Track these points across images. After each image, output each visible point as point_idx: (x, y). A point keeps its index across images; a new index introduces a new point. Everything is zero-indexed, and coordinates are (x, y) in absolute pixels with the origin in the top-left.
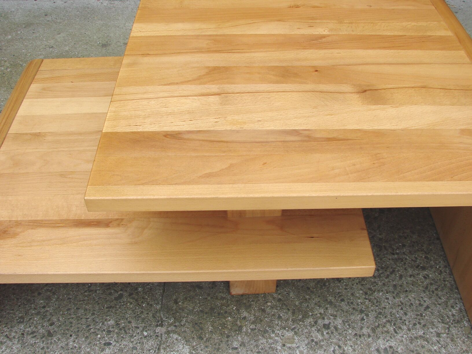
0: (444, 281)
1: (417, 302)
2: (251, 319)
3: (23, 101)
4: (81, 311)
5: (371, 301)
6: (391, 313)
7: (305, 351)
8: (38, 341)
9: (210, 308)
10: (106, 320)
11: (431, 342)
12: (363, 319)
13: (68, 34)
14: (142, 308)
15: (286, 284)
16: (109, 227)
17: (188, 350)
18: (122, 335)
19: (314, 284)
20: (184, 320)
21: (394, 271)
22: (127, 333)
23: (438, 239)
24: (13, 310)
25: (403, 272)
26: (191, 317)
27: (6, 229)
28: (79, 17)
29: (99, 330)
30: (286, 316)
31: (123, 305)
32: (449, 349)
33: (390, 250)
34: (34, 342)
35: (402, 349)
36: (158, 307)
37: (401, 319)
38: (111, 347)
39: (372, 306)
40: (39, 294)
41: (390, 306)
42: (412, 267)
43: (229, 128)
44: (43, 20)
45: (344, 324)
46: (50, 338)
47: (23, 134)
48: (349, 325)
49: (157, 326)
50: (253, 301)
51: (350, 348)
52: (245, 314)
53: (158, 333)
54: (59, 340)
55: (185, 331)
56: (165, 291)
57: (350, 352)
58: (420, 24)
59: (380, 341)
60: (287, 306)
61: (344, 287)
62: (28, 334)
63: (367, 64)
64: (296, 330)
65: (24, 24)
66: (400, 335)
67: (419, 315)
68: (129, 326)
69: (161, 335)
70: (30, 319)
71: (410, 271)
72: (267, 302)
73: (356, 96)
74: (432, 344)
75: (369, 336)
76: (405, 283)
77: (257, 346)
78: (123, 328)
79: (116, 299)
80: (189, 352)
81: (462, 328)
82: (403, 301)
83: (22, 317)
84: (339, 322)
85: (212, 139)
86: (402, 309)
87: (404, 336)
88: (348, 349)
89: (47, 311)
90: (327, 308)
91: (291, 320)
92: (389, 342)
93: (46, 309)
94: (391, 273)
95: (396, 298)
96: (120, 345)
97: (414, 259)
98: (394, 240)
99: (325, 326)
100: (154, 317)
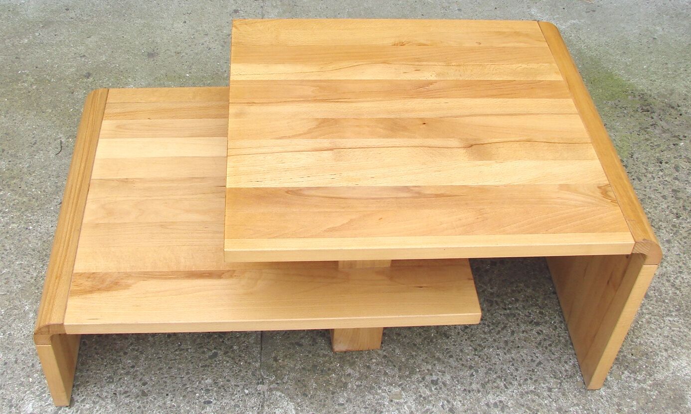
0: (559, 337)
1: (530, 358)
2: (356, 376)
3: (98, 141)
4: (174, 371)
5: (481, 357)
6: (501, 369)
7: (413, 406)
8: (133, 400)
9: (313, 366)
10: (202, 379)
11: (541, 397)
12: (472, 375)
13: (101, 38)
14: (239, 367)
16: (222, 278)
17: (293, 407)
18: (222, 394)
19: (420, 340)
20: (286, 377)
21: (505, 327)
22: (226, 392)
23: (555, 293)
24: (99, 370)
25: (515, 328)
26: (293, 375)
27: (117, 281)
28: (110, 13)
29: (196, 388)
30: (393, 373)
31: (219, 364)
32: (560, 403)
33: (502, 305)
34: (128, 401)
35: (512, 404)
36: (258, 365)
37: (511, 375)
38: (212, 405)
39: (481, 362)
40: (125, 353)
41: (500, 362)
42: (525, 323)
43: (345, 184)
44: (65, 17)
45: (453, 380)
46: (145, 398)
47: (109, 180)
48: (458, 381)
49: (258, 384)
50: (357, 358)
51: (459, 403)
52: (350, 371)
53: (260, 390)
54: (155, 399)
55: (288, 389)
56: (263, 349)
57: (459, 406)
58: (531, 67)
59: (490, 396)
60: (393, 362)
61: (453, 343)
62: (120, 394)
63: (475, 115)
64: (403, 386)
65: (41, 22)
66: (510, 390)
67: (530, 371)
68: (228, 384)
69: (264, 392)
70: (121, 378)
71: (523, 327)
72: (371, 359)
73: (463, 151)
74: (543, 398)
75: (479, 391)
76: (518, 339)
77: (364, 402)
78: (222, 386)
79: (210, 357)
80: (294, 409)
81: (574, 382)
82: (514, 357)
83: (110, 377)
84: (447, 378)
85: (331, 195)
86: (513, 365)
87: (515, 391)
88: (457, 404)
89: (137, 371)
90: (434, 365)
91: (397, 376)
92: (499, 397)
93: (135, 369)
94: (503, 329)
95: (507, 354)
96: (221, 403)
97: (527, 314)
98: (506, 294)
99: (433, 382)
100: (253, 375)
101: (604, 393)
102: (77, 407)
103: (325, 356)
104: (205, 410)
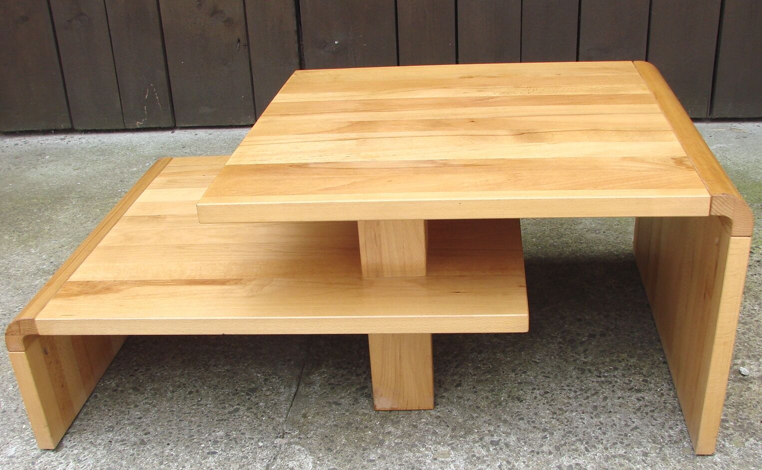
0: (666, 403)
1: (623, 423)
2: (397, 434)
3: (143, 191)
4: (185, 423)
5: (560, 420)
6: (584, 432)
7: (462, 465)
8: (128, 448)
9: (347, 423)
10: (214, 431)
11: (633, 461)
12: (545, 437)
14: (260, 421)
15: (449, 403)
16: (226, 285)
17: (311, 460)
18: (231, 445)
20: (312, 433)
21: (596, 393)
22: (237, 443)
24: (102, 420)
25: (609, 394)
26: (321, 430)
27: (109, 287)
29: (203, 440)
30: (443, 432)
31: (237, 418)
33: (596, 373)
34: (122, 449)
36: (281, 420)
37: (596, 438)
38: (216, 456)
39: (559, 425)
40: (136, 406)
41: (584, 425)
42: (623, 389)
45: (519, 442)
46: (143, 446)
47: (140, 216)
48: (525, 442)
49: (277, 437)
50: (403, 417)
51: (522, 464)
52: (391, 429)
53: (277, 443)
55: (312, 444)
56: (293, 406)
57: (522, 467)
58: (614, 86)
59: (564, 458)
60: (446, 423)
61: (526, 407)
62: (116, 442)
64: (454, 445)
66: (592, 453)
67: (622, 435)
68: (241, 437)
69: (281, 445)
70: (122, 428)
71: (619, 393)
72: (421, 419)
73: (511, 137)
74: (635, 462)
75: (550, 453)
76: (610, 405)
77: (400, 459)
78: (234, 439)
79: (230, 413)
80: (312, 462)
81: (680, 448)
82: (603, 421)
83: (111, 426)
84: (512, 439)
85: (340, 167)
86: (600, 429)
87: (598, 454)
88: (520, 465)
89: (143, 422)
90: (499, 426)
91: (449, 436)
92: (576, 459)
93: (142, 420)
94: (593, 395)
95: (594, 418)
96: (228, 454)
97: (627, 382)
98: (603, 363)
99: (492, 443)
100: (274, 429)
101: (719, 460)
102: (63, 452)
103: (365, 414)
104: (206, 460)
